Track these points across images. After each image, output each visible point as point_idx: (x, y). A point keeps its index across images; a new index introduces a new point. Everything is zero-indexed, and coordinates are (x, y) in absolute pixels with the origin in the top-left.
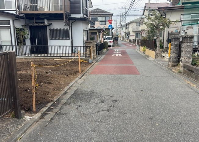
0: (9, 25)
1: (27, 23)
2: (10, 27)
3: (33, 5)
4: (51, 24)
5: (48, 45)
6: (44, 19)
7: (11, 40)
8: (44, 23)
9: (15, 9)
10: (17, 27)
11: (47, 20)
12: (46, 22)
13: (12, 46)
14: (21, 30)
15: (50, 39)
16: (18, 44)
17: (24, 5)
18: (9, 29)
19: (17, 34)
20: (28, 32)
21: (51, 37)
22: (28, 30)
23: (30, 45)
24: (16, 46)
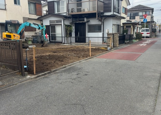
0: (61, 23)
1: (73, 21)
2: (61, 24)
3: (79, 8)
4: (89, 21)
5: (86, 37)
6: (84, 18)
7: (61, 33)
8: (84, 20)
9: (66, 12)
10: (66, 24)
11: (86, 18)
12: (85, 20)
13: (62, 37)
14: (68, 26)
15: (88, 32)
16: (66, 36)
17: (71, 9)
18: (61, 26)
19: (66, 29)
20: (73, 28)
21: (89, 31)
22: (74, 26)
23: (75, 36)
24: (64, 37)
